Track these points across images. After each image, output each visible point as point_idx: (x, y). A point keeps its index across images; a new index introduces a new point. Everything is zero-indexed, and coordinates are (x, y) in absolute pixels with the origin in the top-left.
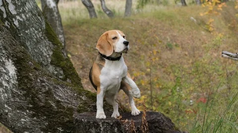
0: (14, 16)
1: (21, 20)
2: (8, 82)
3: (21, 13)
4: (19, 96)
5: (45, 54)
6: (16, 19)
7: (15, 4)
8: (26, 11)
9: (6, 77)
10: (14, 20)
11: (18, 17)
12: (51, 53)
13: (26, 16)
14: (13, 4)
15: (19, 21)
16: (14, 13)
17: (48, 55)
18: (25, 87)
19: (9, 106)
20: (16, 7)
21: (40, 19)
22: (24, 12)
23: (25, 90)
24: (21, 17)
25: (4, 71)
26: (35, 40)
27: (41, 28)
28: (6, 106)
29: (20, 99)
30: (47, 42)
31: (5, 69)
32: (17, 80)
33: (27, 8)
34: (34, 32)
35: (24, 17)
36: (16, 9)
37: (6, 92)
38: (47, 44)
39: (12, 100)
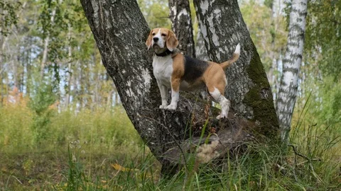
0: (217, 48)
1: (224, 52)
2: (142, 90)
3: (224, 45)
4: (148, 104)
5: (240, 91)
6: (218, 51)
7: (218, 35)
8: (231, 44)
9: (141, 85)
10: (216, 52)
11: (221, 50)
12: (247, 91)
13: (229, 49)
14: (217, 35)
15: (221, 54)
16: (217, 44)
17: (244, 92)
18: (155, 97)
19: (140, 114)
20: (220, 37)
21: (246, 54)
22: (228, 44)
23: (154, 99)
24: (224, 50)
25: (140, 79)
26: (233, 75)
27: (244, 64)
28: (138, 114)
29: (150, 108)
30: (247, 79)
31: (141, 78)
32: (150, 89)
33: (232, 40)
34: (235, 67)
35: (226, 49)
36: (219, 40)
37: (140, 100)
38: (246, 81)
39: (143, 108)
